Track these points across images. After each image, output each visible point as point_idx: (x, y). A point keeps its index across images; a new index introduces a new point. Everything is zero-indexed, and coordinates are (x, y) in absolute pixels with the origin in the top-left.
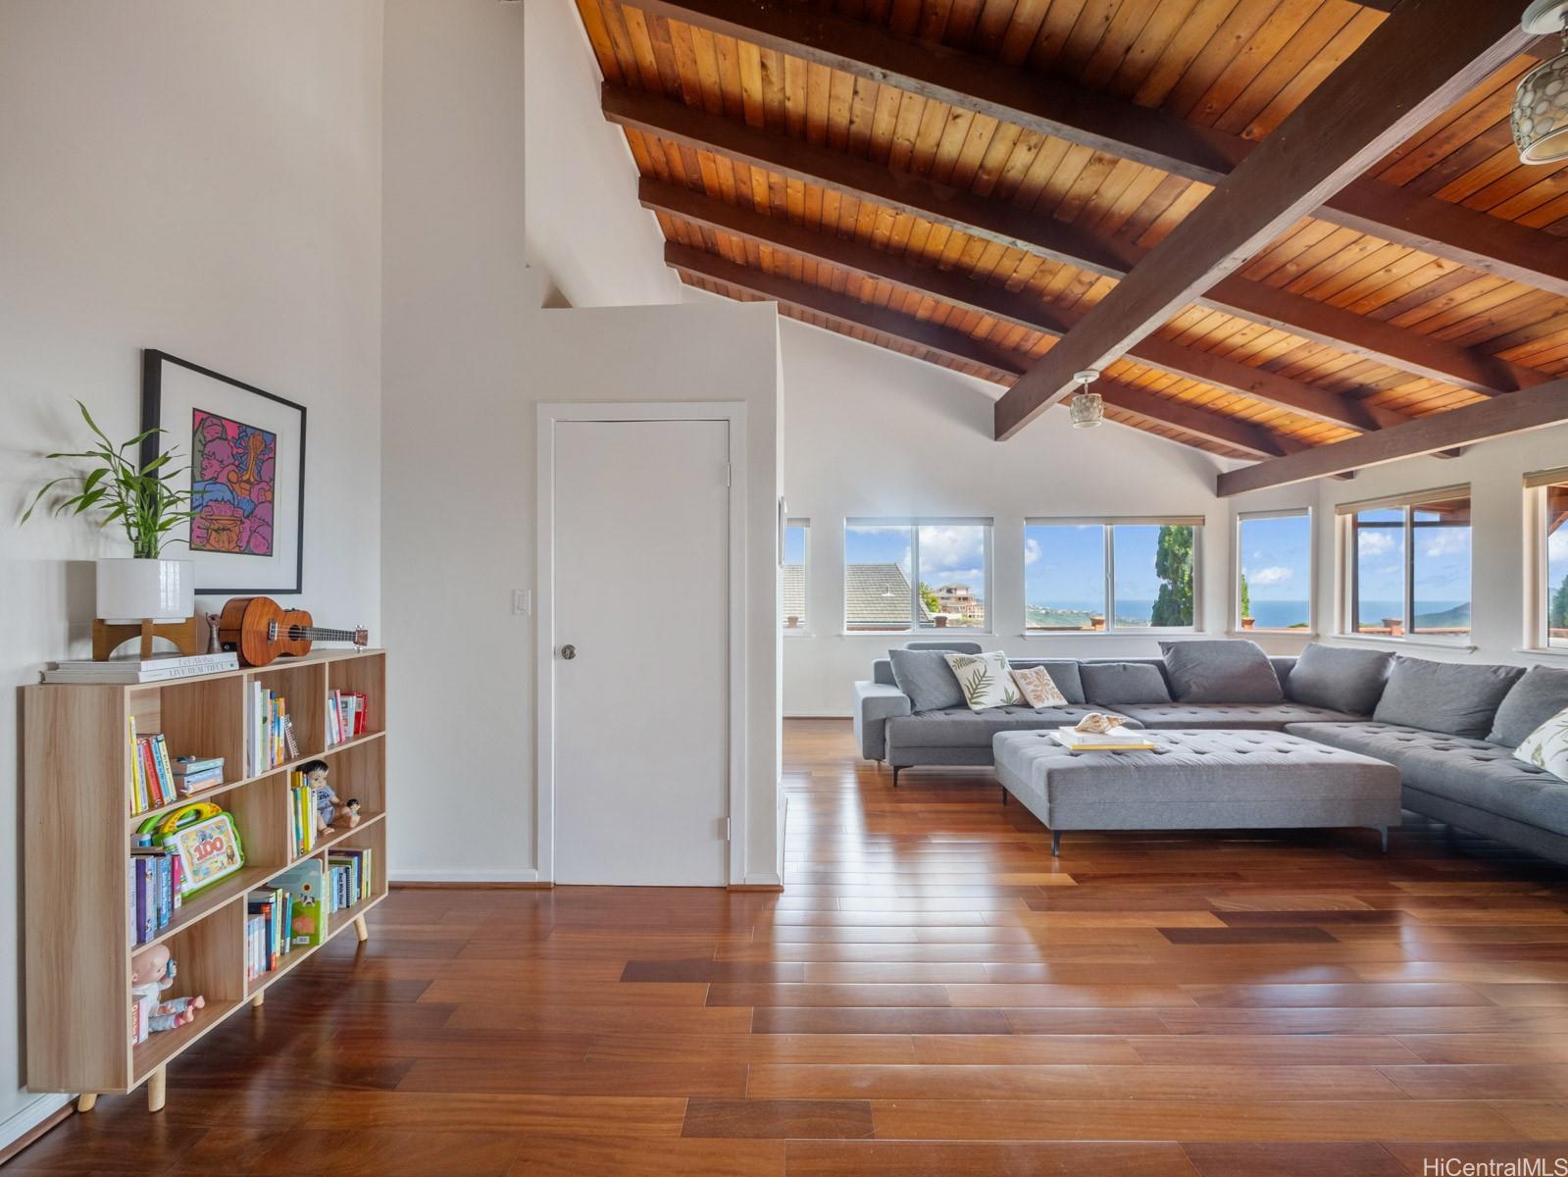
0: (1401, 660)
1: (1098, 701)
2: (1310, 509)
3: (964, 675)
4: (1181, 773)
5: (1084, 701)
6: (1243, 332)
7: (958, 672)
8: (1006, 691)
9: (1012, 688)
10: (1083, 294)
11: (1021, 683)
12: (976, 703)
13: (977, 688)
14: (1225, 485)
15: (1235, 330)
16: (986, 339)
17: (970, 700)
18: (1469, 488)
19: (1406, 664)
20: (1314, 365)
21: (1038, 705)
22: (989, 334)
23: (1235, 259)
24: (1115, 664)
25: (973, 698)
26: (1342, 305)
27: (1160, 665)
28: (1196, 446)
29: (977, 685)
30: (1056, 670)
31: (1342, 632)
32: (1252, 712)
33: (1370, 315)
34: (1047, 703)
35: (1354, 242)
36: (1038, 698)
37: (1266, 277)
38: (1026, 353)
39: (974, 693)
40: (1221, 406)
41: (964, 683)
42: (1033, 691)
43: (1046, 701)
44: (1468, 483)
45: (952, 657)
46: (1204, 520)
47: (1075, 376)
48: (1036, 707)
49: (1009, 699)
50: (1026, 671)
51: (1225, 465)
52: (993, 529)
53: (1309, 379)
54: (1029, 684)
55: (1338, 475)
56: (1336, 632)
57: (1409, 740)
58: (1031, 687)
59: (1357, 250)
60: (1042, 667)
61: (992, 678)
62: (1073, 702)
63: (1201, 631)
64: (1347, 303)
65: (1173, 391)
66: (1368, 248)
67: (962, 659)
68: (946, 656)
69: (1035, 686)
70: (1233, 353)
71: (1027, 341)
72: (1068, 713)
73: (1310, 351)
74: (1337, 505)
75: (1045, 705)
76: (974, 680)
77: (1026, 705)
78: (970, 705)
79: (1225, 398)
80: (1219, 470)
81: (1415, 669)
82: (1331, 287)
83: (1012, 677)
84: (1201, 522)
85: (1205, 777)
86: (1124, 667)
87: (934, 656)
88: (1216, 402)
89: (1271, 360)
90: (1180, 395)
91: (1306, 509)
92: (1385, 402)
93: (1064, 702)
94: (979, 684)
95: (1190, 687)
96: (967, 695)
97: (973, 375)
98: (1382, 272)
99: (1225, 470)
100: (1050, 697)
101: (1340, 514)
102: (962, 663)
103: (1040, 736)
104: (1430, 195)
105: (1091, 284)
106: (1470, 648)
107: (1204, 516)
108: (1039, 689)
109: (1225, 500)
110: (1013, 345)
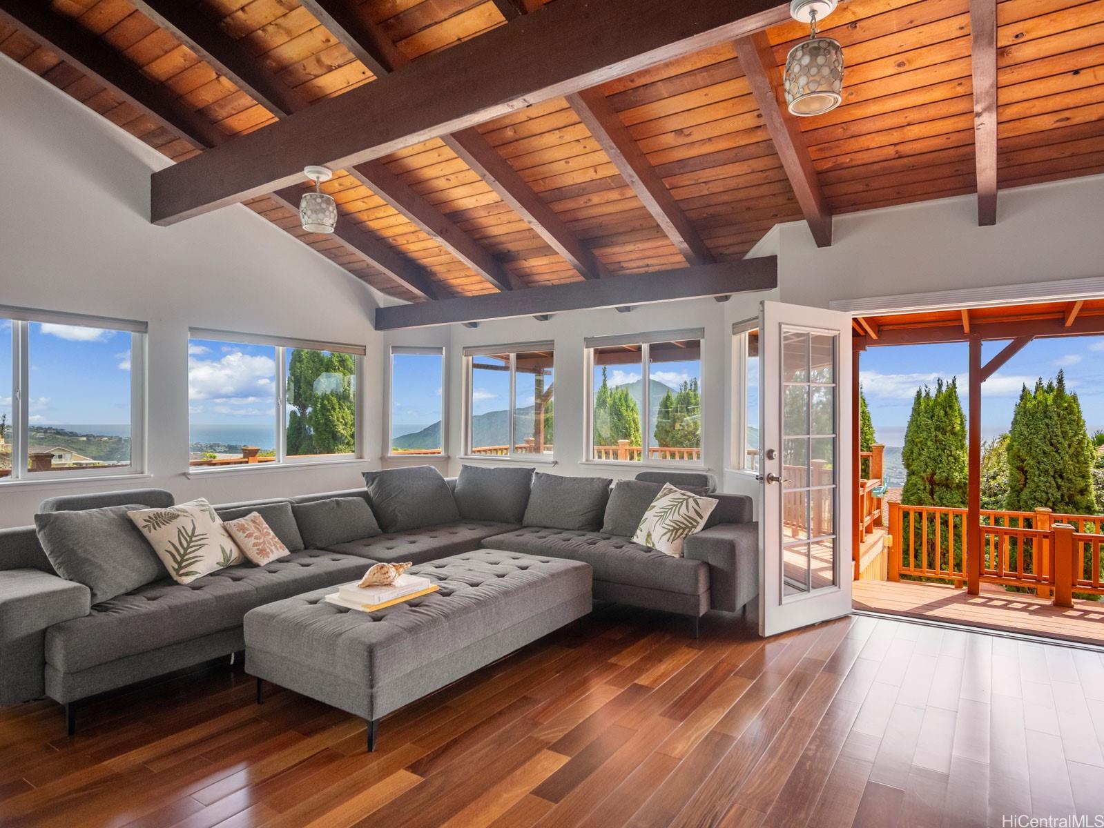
0: (539, 475)
1: (319, 544)
2: (444, 348)
3: (164, 538)
4: (479, 611)
5: (303, 546)
6: (448, 177)
7: (154, 536)
8: (223, 551)
9: (229, 546)
10: (317, 77)
11: (240, 536)
12: (187, 574)
13: (186, 554)
14: (383, 319)
15: (441, 174)
16: (162, 83)
17: (177, 571)
18: (553, 344)
19: (543, 477)
20: (486, 225)
21: (263, 562)
22: (170, 78)
23: (525, 100)
24: (328, 500)
25: (180, 568)
26: (526, 180)
27: (364, 495)
28: (360, 277)
29: (185, 550)
30: (270, 514)
31: (466, 454)
32: (451, 533)
33: (541, 195)
34: (273, 557)
35: (559, 129)
36: (262, 552)
37: (488, 132)
38: (214, 122)
39: (183, 560)
40: (400, 243)
41: (162, 549)
42: (255, 545)
43: (271, 555)
44: (553, 341)
45: (140, 514)
46: (365, 350)
47: (307, 169)
48: (262, 565)
49: (227, 559)
50: (241, 521)
51: (383, 300)
52: (147, 338)
53: (477, 236)
54: (249, 536)
55: (470, 323)
56: (462, 455)
57: (545, 537)
58: (252, 541)
59: (558, 136)
60: (255, 514)
61: (203, 536)
62: (294, 551)
63: (361, 458)
64: (531, 179)
65: (364, 217)
66: (565, 138)
67: (158, 515)
68: (131, 514)
69: (256, 538)
70: (432, 195)
71: (222, 107)
72: (303, 565)
73: (489, 212)
74: (464, 348)
75: (271, 560)
76: (181, 543)
77: (247, 563)
78: (176, 578)
79: (405, 237)
80: (378, 305)
81: (549, 482)
82: (528, 161)
83: (227, 531)
84: (363, 352)
85: (494, 610)
86: (337, 502)
87: (112, 515)
88: (398, 239)
89: (456, 212)
90: (369, 223)
91: (442, 348)
92: (516, 269)
93: (286, 552)
94: (189, 547)
95: (397, 516)
96: (170, 564)
97: (122, 126)
98: (563, 162)
99: (382, 305)
100: (273, 548)
101: (465, 356)
102: (157, 521)
103: (311, 603)
104: (617, 112)
105: (330, 69)
106: (553, 462)
107: (365, 346)
108: (262, 541)
109: (381, 333)
110: (201, 105)
